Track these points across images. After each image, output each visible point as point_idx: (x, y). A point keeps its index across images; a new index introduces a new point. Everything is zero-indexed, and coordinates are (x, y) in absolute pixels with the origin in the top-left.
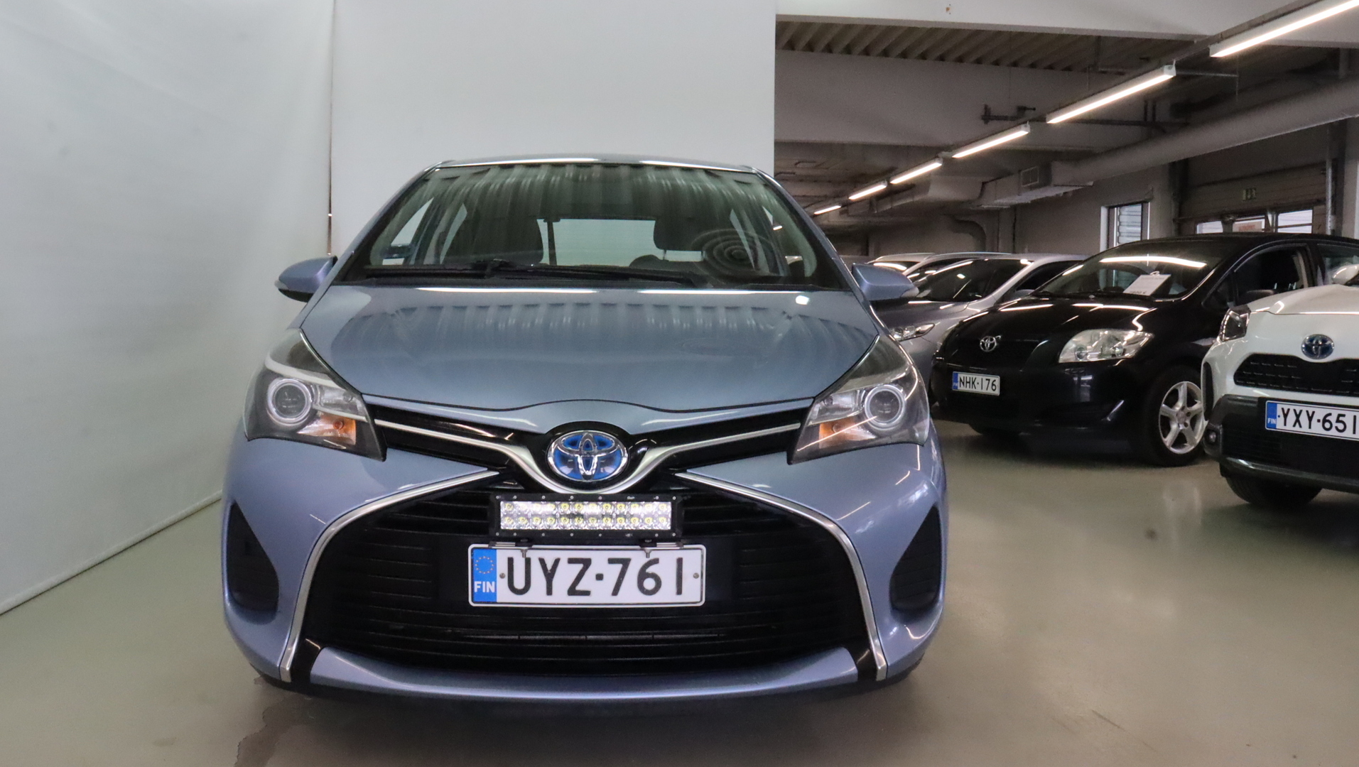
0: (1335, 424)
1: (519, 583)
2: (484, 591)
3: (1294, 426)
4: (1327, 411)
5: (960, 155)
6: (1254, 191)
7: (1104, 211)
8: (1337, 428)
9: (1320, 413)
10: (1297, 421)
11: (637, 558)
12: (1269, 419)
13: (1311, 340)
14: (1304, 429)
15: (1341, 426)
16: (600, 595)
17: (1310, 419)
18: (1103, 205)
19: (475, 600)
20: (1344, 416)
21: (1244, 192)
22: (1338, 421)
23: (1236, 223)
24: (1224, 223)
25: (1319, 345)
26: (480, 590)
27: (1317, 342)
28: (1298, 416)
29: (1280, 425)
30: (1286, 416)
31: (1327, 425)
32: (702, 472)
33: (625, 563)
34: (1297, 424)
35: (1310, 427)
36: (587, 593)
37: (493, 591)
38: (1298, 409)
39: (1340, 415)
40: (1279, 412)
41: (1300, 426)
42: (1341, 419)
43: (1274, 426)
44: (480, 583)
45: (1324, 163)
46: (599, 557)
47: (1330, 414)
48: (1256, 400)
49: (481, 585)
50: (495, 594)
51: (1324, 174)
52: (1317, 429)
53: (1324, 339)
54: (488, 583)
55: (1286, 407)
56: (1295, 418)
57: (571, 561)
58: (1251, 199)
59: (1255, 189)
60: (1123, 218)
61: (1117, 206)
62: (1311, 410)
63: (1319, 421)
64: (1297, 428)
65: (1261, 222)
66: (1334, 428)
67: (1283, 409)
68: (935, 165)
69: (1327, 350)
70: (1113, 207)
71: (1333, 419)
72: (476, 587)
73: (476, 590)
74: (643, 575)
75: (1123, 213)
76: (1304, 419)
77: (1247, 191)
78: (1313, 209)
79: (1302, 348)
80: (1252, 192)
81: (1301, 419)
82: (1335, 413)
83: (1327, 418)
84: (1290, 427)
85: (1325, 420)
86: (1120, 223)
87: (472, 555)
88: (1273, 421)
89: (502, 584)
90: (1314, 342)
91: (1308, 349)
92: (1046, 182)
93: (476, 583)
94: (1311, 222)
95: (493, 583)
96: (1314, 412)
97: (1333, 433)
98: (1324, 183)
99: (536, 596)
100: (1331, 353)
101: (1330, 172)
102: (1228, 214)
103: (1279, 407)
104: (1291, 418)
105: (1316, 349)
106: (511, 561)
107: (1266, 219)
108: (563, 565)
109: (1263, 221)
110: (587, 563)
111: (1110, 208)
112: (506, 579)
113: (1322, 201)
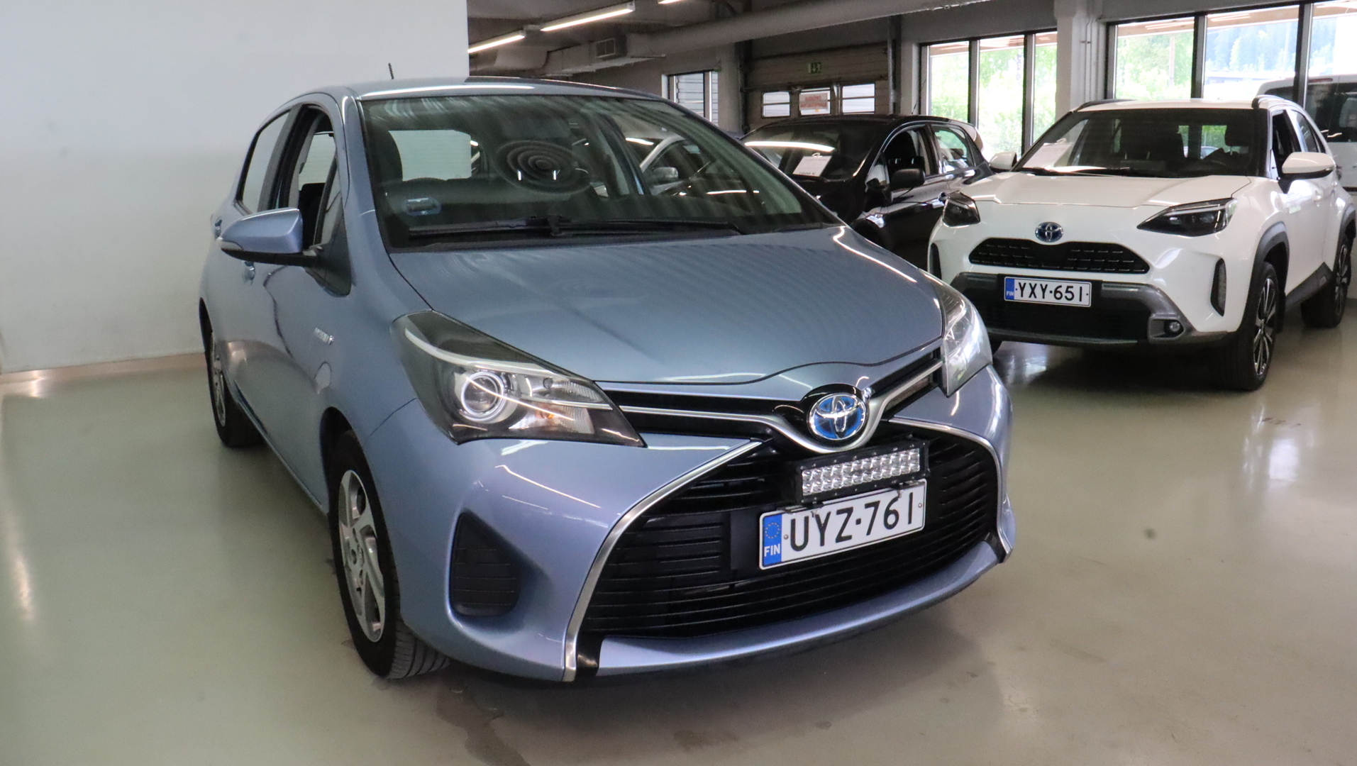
0: (1064, 294)
1: (799, 542)
2: (772, 554)
3: (1030, 297)
4: (1056, 284)
5: (548, 29)
6: (819, 66)
7: (664, 79)
8: (1066, 297)
9: (1052, 286)
10: (1033, 292)
11: (884, 498)
12: (1007, 292)
13: (1044, 226)
14: (1039, 299)
15: (1069, 296)
16: (859, 537)
17: (1044, 290)
18: (663, 73)
19: (765, 564)
20: (1072, 287)
21: (809, 66)
22: (1067, 291)
23: (802, 94)
24: (791, 94)
25: (1051, 231)
26: (769, 554)
27: (1049, 228)
28: (1033, 289)
29: (1017, 296)
30: (1022, 289)
31: (1058, 295)
32: (900, 415)
33: (876, 505)
34: (1033, 295)
35: (1044, 297)
36: (849, 538)
37: (779, 552)
38: (1033, 283)
39: (1068, 287)
40: (1017, 286)
41: (1035, 297)
42: (1070, 290)
43: (1012, 298)
44: (769, 547)
45: (885, 43)
46: (858, 504)
47: (1060, 287)
48: (996, 277)
49: (770, 549)
50: (780, 555)
51: (886, 53)
52: (1050, 299)
53: (1055, 227)
54: (775, 546)
55: (1022, 282)
56: (1030, 291)
57: (839, 512)
58: (816, 72)
59: (820, 63)
60: (681, 86)
61: (676, 75)
62: (1044, 284)
63: (1051, 292)
64: (1033, 299)
65: (827, 94)
66: (1064, 297)
67: (1020, 284)
68: (519, 37)
69: (1057, 235)
70: (672, 75)
71: (1063, 290)
72: (766, 551)
73: (765, 555)
74: (888, 513)
75: (681, 80)
76: (1038, 291)
77: (812, 66)
78: (875, 83)
79: (1036, 234)
80: (816, 65)
81: (1036, 291)
82: (1065, 285)
83: (1058, 290)
84: (1026, 298)
85: (1056, 292)
86: (679, 90)
87: (763, 524)
88: (1011, 294)
89: (786, 543)
90: (1046, 228)
91: (1041, 233)
92: (623, 53)
93: (766, 548)
94: (873, 95)
95: (779, 545)
96: (1046, 286)
97: (1063, 301)
98: (886, 61)
99: (813, 550)
100: (1060, 237)
101: (890, 51)
102: (795, 86)
103: (1017, 282)
104: (1028, 290)
105: (1049, 234)
106: (793, 522)
107: (832, 91)
108: (833, 516)
109: (829, 93)
110: (849, 511)
111: (670, 76)
112: (789, 539)
113: (884, 77)
